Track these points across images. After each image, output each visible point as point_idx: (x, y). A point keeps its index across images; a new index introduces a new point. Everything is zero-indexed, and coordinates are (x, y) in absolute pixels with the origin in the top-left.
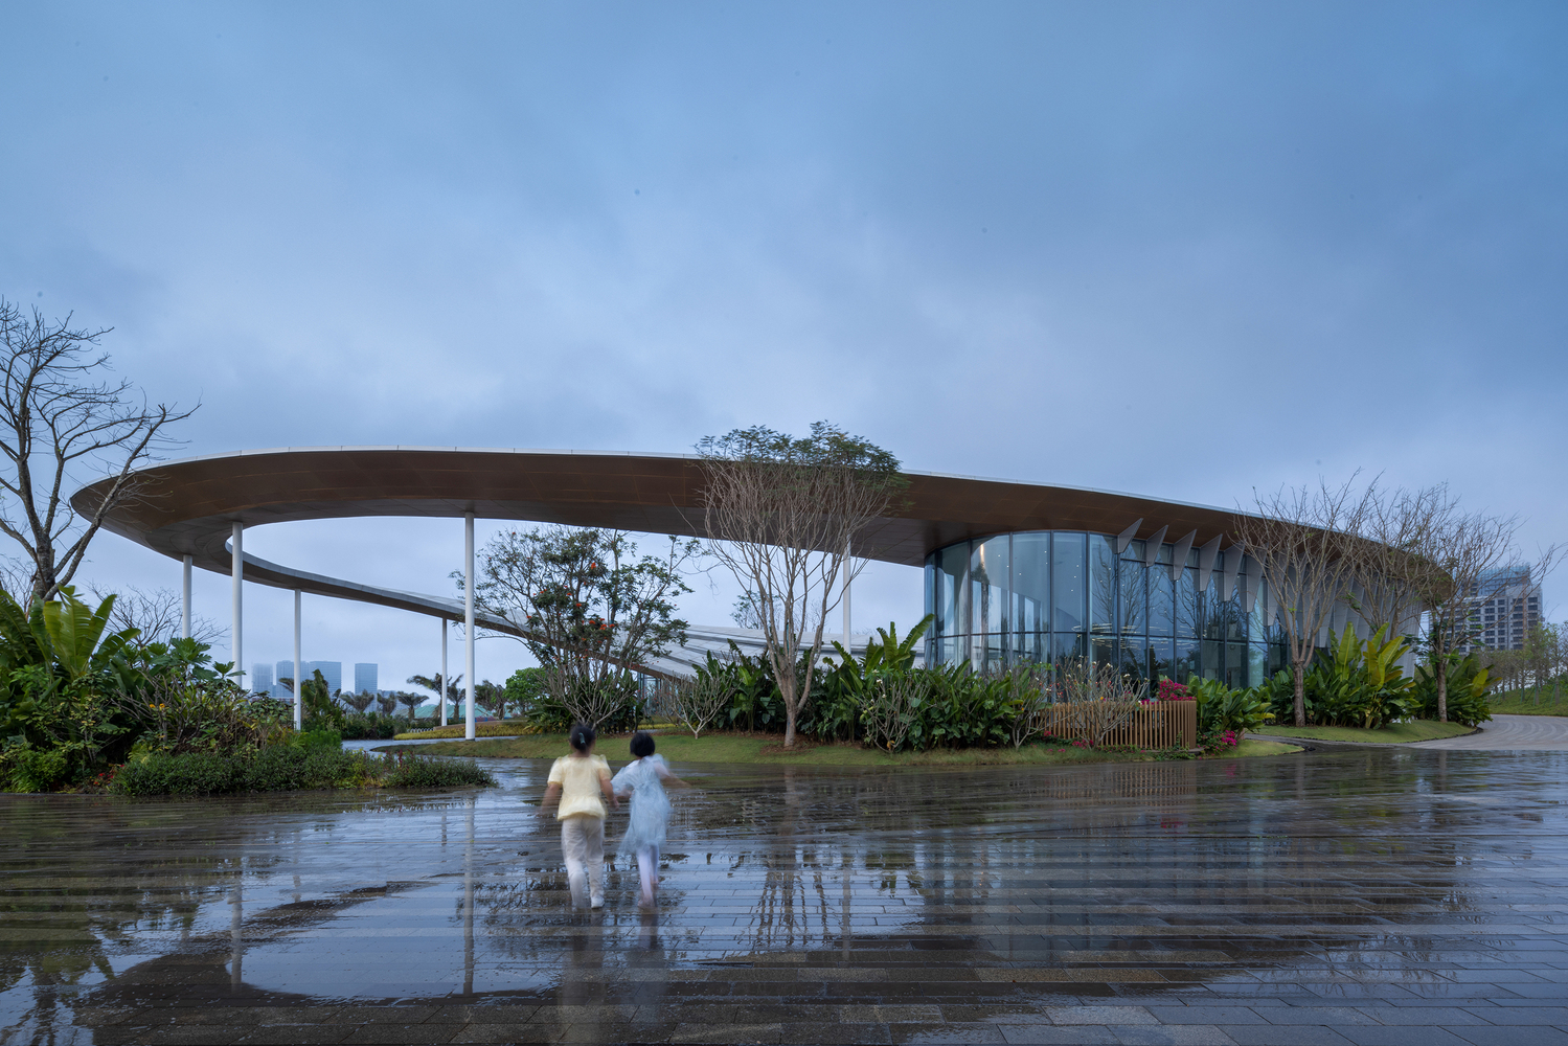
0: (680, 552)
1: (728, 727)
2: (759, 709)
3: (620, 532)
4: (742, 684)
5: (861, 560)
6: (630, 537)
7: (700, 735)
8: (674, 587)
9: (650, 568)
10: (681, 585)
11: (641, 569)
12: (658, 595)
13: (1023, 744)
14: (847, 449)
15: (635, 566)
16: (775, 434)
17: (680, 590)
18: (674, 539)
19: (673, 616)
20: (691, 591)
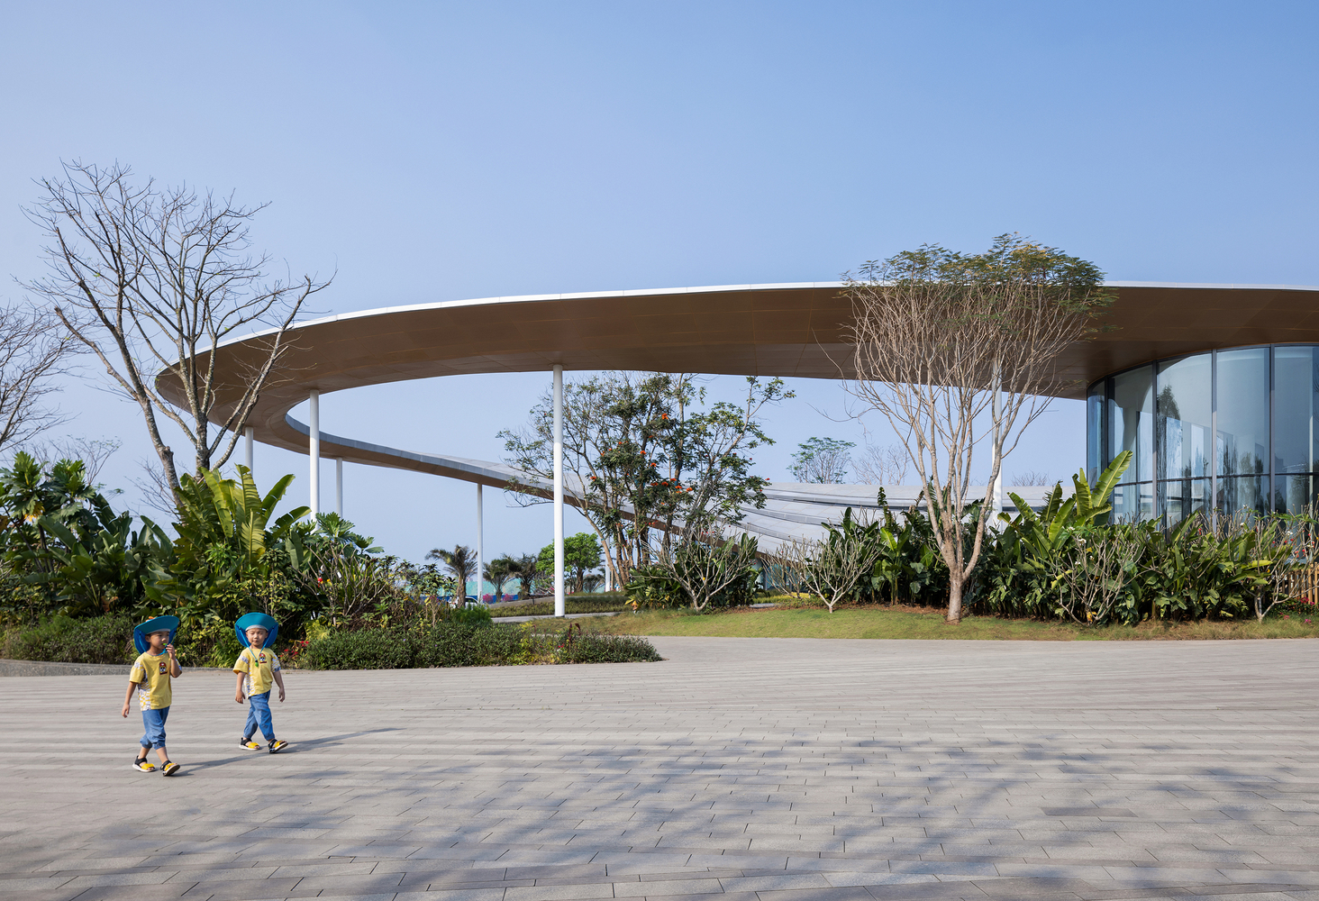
0: (759, 397)
1: (866, 599)
2: (906, 578)
3: (687, 376)
4: (887, 549)
5: (1041, 399)
6: (698, 380)
7: (836, 608)
8: (750, 437)
9: (726, 418)
10: (759, 435)
11: (714, 418)
12: (733, 447)
13: (1268, 615)
14: (1035, 261)
15: (707, 414)
16: (947, 253)
17: (758, 440)
18: (752, 381)
19: (751, 472)
20: (771, 442)
